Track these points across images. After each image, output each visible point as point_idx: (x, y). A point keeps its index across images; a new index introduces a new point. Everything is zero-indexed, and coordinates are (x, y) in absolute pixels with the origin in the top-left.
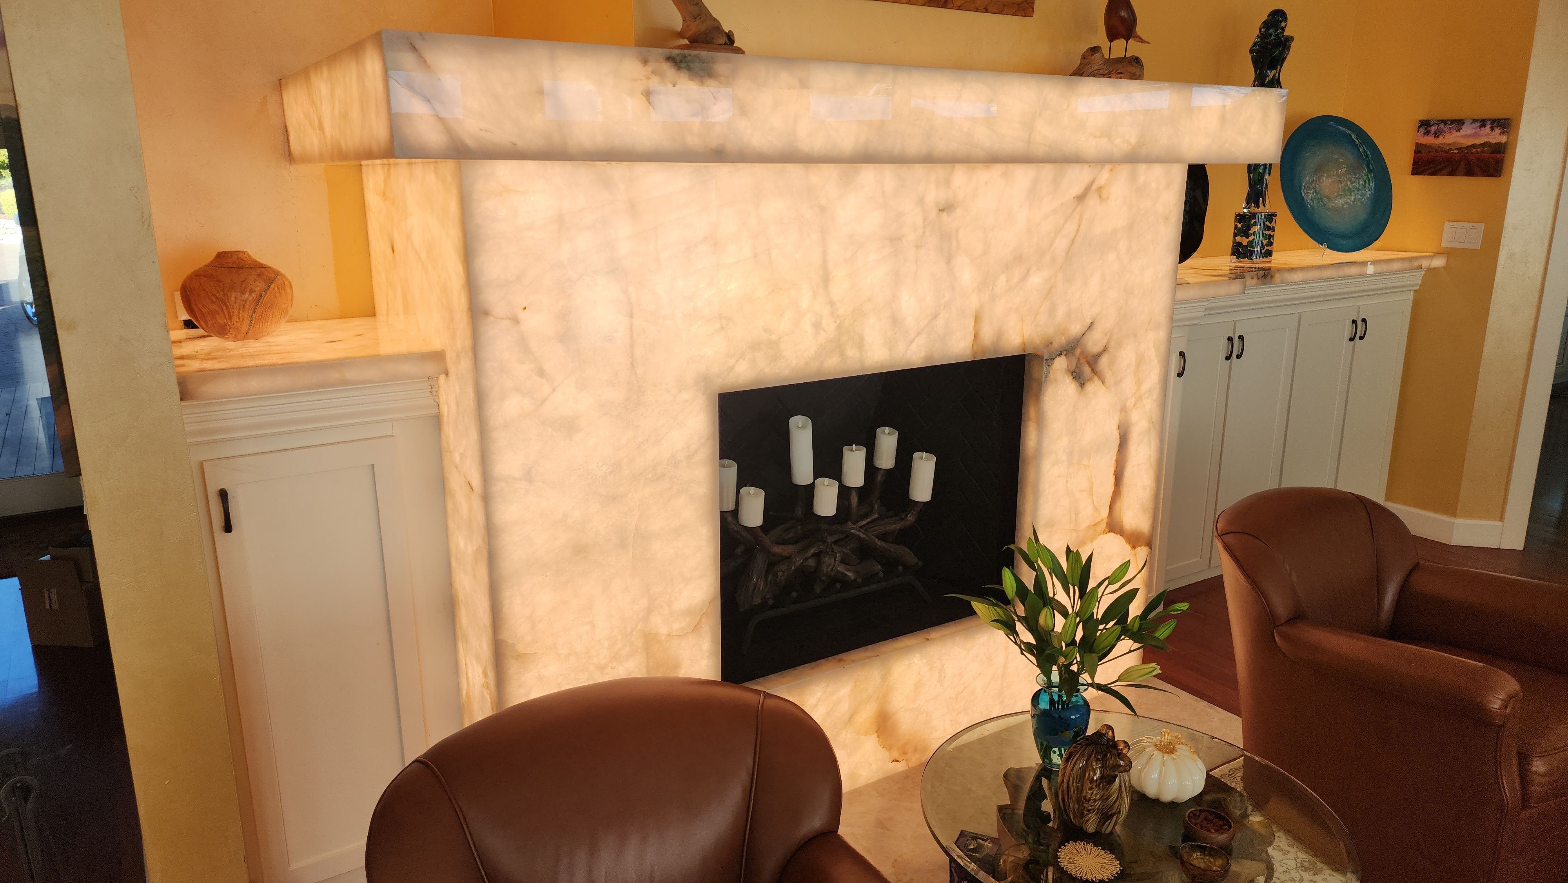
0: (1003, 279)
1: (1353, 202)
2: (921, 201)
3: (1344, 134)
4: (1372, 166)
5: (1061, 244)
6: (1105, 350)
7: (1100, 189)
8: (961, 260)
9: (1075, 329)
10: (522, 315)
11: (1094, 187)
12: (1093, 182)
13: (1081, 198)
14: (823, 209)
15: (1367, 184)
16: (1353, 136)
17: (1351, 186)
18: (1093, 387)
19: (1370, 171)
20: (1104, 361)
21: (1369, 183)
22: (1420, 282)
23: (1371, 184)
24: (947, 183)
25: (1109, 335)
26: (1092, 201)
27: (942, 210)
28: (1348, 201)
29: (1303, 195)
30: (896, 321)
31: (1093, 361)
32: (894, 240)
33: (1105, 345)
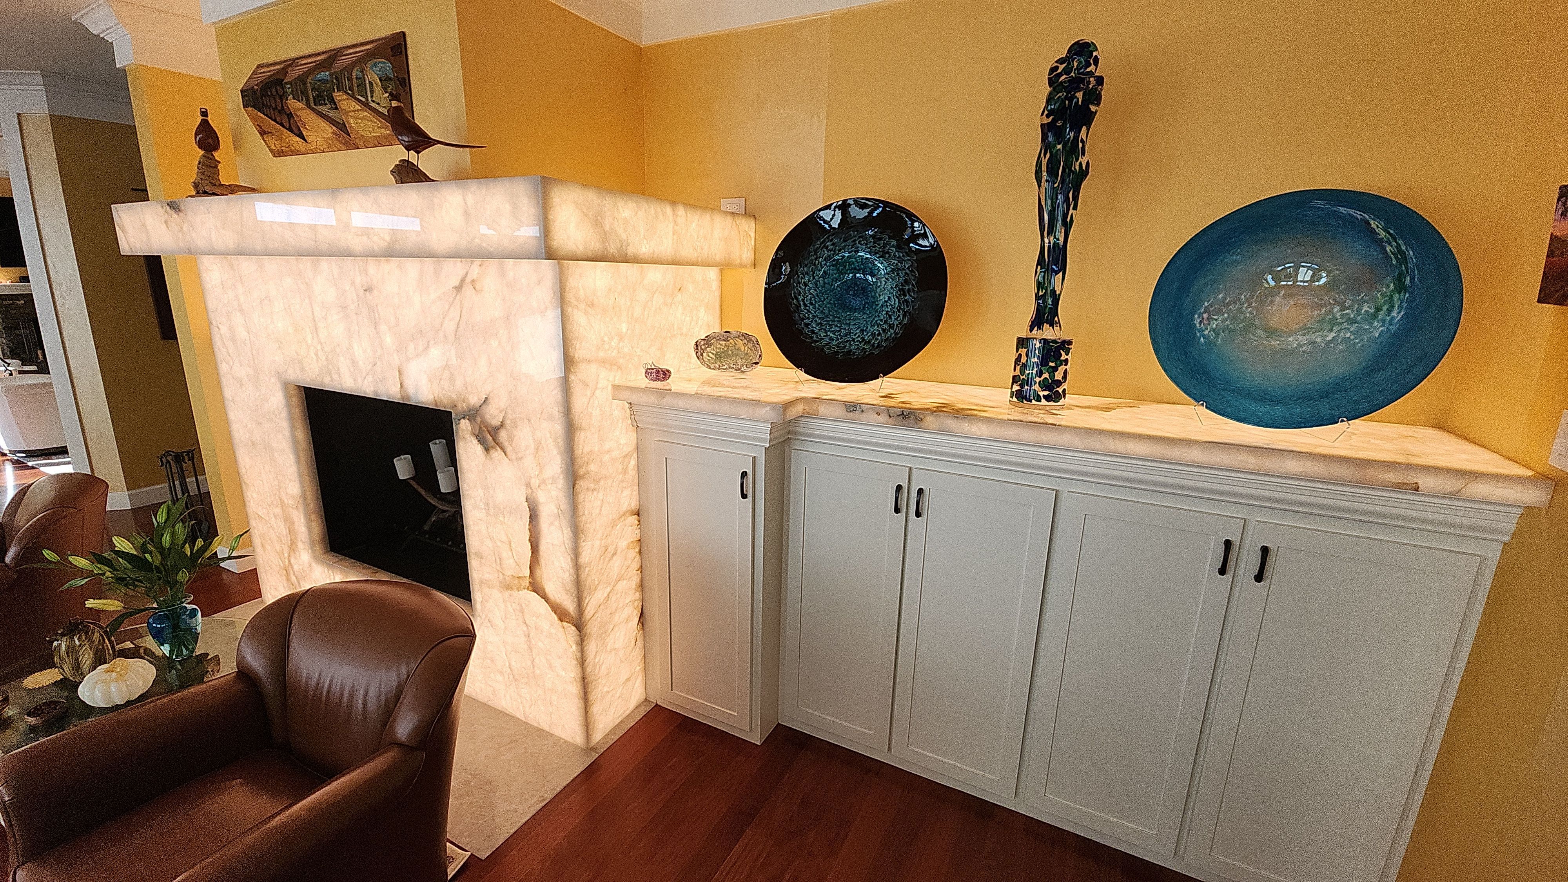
0: (411, 346)
1: (1330, 342)
2: (353, 283)
3: (1350, 222)
4: (1413, 279)
5: (450, 326)
6: (502, 425)
7: (473, 281)
8: (383, 328)
9: (474, 400)
10: (220, 326)
11: (468, 280)
12: (467, 274)
13: (459, 288)
14: (307, 285)
15: (1381, 315)
16: (1373, 224)
17: (1338, 316)
18: (497, 454)
19: (1401, 288)
20: (503, 435)
21: (1389, 311)
22: (1512, 528)
23: (1394, 314)
24: (366, 272)
25: (504, 413)
26: (468, 290)
27: (366, 290)
28: (1319, 340)
29: (1197, 322)
30: (354, 362)
31: (494, 431)
32: (344, 308)
33: (501, 420)
